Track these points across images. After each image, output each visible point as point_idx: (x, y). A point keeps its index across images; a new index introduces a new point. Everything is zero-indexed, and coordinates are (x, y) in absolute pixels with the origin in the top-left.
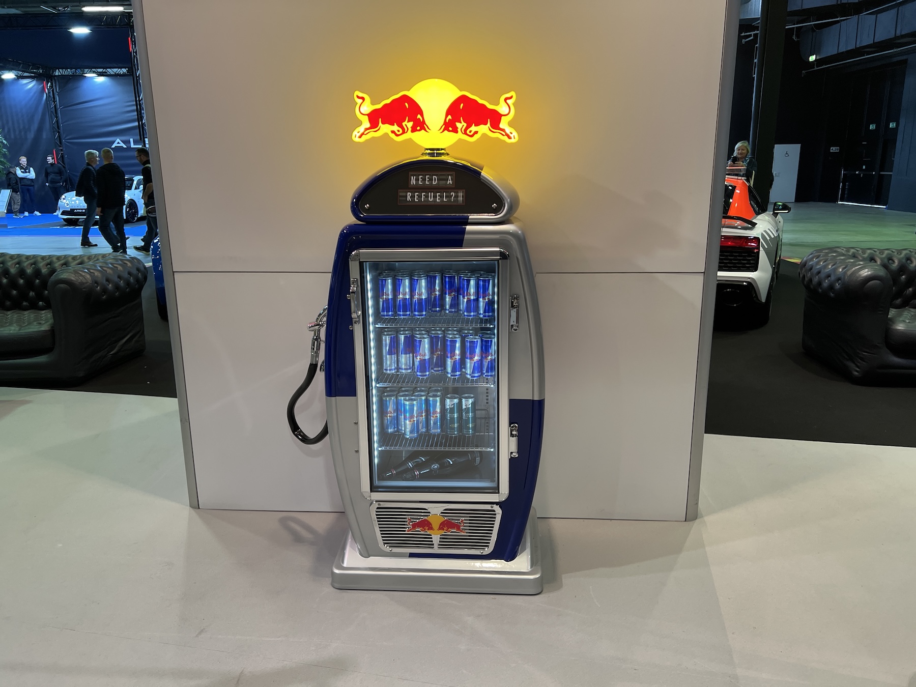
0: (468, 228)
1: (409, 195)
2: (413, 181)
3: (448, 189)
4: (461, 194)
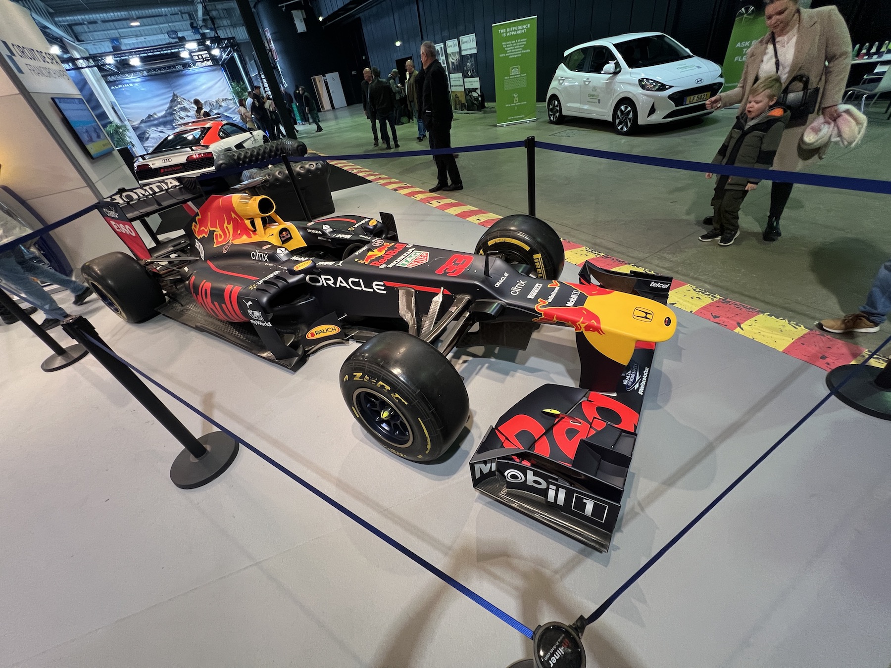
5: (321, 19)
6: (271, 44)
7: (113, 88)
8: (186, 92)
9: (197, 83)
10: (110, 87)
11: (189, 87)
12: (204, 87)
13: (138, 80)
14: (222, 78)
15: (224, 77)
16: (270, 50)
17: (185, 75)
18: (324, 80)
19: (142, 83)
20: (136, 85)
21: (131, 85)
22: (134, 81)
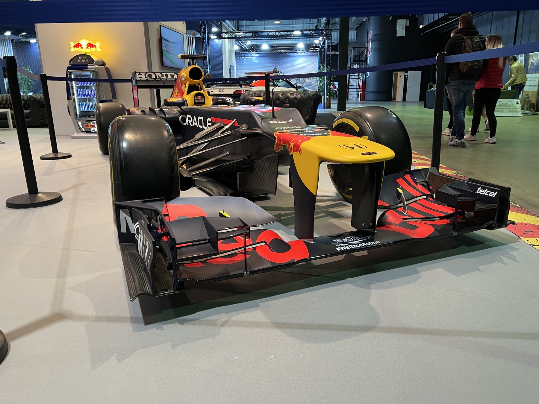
0: (88, 66)
1: (79, 60)
2: (79, 58)
3: (85, 59)
4: (87, 60)
5: (421, 27)
6: (369, 43)
7: (238, 58)
8: (285, 67)
9: (296, 63)
10: (236, 57)
11: (288, 65)
12: (299, 66)
13: (257, 55)
14: (315, 62)
15: (318, 61)
16: (367, 48)
17: (289, 56)
18: (405, 76)
19: (259, 57)
20: (254, 58)
21: (250, 58)
22: (253, 55)
